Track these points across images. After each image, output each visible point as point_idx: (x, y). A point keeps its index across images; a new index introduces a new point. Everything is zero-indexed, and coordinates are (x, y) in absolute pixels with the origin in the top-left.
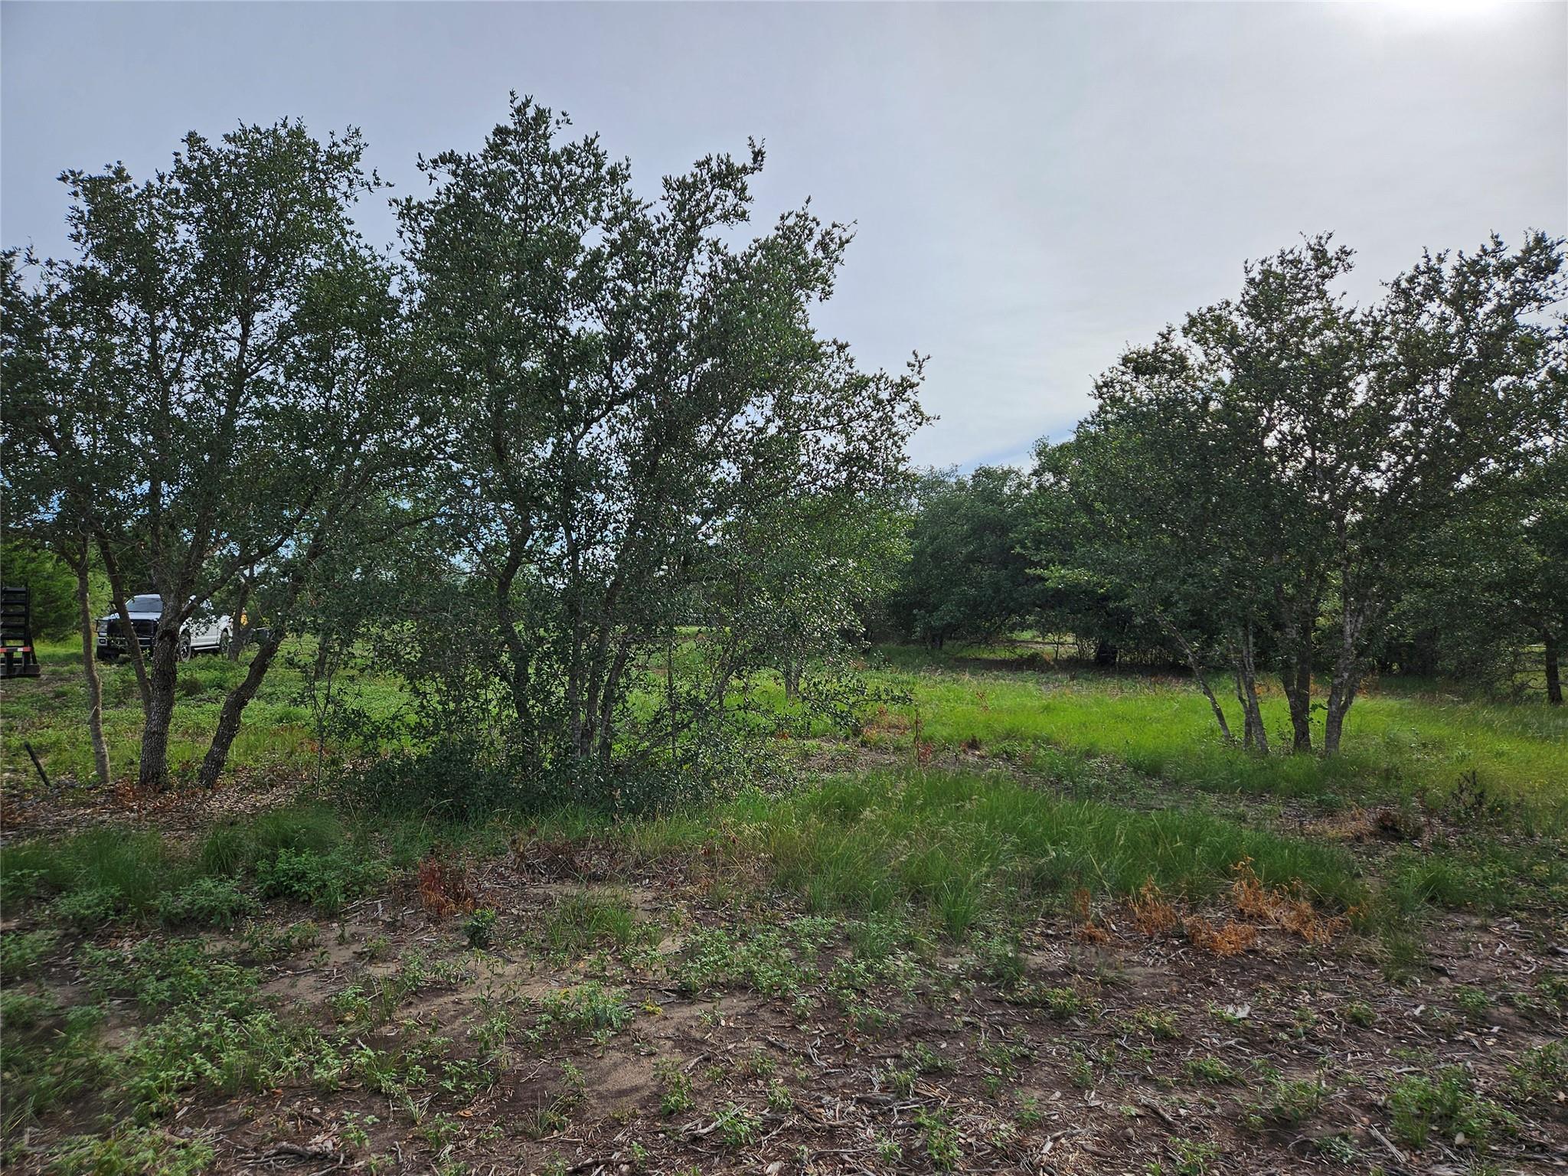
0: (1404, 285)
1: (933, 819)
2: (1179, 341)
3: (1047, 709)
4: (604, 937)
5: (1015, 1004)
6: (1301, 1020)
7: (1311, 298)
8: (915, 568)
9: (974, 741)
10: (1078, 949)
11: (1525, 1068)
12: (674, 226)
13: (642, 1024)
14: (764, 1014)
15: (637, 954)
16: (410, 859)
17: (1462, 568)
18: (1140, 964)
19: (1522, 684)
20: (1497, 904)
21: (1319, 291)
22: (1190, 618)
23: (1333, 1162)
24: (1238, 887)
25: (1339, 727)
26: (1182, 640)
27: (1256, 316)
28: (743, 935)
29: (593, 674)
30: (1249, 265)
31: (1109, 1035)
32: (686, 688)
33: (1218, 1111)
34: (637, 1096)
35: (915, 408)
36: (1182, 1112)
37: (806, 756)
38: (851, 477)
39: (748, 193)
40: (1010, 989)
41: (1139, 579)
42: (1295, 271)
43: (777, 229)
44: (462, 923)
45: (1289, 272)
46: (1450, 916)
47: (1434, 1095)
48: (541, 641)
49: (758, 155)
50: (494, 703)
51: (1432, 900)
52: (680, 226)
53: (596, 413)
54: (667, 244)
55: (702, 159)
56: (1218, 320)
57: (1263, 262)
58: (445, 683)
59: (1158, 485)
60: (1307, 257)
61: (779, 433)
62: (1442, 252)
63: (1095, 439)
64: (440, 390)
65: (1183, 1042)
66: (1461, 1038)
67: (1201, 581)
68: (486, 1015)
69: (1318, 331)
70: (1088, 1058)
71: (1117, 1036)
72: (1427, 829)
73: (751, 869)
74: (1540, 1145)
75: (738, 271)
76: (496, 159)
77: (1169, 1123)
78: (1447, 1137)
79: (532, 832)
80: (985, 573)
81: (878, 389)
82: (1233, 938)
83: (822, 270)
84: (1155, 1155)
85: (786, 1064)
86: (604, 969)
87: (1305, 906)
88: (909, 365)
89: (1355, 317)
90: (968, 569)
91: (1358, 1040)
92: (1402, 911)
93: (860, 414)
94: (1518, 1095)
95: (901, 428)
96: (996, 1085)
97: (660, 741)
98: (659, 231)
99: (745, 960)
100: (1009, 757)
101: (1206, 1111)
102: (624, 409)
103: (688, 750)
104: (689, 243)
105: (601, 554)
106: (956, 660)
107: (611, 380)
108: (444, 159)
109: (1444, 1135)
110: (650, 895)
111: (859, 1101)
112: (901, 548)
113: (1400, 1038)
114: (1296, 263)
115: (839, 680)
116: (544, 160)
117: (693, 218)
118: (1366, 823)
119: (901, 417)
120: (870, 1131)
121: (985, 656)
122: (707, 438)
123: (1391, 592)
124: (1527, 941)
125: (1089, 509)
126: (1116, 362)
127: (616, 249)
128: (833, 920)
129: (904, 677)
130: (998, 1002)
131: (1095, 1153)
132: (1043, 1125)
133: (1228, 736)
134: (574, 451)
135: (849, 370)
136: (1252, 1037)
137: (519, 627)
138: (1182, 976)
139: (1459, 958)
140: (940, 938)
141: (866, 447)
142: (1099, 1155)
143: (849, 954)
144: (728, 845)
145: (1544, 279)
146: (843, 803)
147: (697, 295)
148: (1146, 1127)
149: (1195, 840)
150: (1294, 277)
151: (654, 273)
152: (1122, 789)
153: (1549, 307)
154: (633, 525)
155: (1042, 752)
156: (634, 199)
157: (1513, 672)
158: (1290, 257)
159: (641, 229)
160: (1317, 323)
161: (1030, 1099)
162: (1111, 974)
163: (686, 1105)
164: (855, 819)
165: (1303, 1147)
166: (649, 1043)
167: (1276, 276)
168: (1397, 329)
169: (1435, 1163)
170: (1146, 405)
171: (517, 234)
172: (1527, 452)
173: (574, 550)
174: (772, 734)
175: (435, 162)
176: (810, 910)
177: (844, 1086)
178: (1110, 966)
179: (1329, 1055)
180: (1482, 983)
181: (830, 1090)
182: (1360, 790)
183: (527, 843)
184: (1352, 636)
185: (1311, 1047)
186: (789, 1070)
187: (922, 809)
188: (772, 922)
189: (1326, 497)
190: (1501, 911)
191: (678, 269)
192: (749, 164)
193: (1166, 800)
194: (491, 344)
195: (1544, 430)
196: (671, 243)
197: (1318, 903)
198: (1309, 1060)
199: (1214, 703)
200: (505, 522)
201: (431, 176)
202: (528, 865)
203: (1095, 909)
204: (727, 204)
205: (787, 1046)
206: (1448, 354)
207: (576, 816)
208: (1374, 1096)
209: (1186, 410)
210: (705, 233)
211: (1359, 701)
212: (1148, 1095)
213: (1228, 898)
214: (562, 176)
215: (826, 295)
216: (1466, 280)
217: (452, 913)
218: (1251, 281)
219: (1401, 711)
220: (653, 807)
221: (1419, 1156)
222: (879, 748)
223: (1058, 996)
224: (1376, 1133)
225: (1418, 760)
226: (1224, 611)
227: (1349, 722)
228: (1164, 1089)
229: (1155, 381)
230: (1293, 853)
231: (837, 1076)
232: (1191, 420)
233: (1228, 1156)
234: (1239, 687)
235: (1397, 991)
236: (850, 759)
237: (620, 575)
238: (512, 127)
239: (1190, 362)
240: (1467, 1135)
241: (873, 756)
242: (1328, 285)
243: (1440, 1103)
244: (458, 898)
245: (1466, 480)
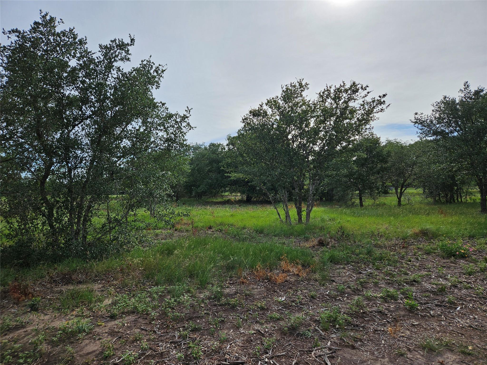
0: (322, 94)
1: (197, 252)
2: (265, 107)
3: (232, 215)
4: (83, 302)
5: (221, 305)
6: (298, 299)
7: (299, 96)
8: (192, 174)
9: (210, 226)
10: (239, 286)
11: (353, 305)
12: (103, 61)
13: (97, 329)
14: (140, 320)
15: (95, 306)
16: (7, 283)
17: (338, 172)
18: (256, 288)
19: (354, 202)
20: (347, 261)
21: (301, 95)
22: (271, 187)
23: (306, 338)
24: (283, 263)
25: (309, 216)
26: (268, 194)
27: (285, 101)
28: (134, 295)
29: (79, 212)
30: (283, 86)
31: (247, 311)
32: (114, 215)
33: (276, 328)
34: (94, 354)
35: (188, 124)
36: (267, 330)
37: (157, 235)
38: (169, 145)
39: (130, 52)
40: (219, 301)
41: (256, 176)
42: (294, 89)
43: (140, 65)
44: (28, 303)
45: (293, 89)
46: (336, 266)
47: (331, 315)
48: (58, 202)
49: (132, 40)
50: (40, 224)
51: (331, 262)
52: (106, 61)
53: (77, 123)
54: (101, 67)
55: (113, 39)
56: (275, 101)
57: (286, 86)
58: (20, 218)
59: (260, 149)
60: (297, 85)
61: (144, 131)
62: (331, 85)
63: (243, 135)
64: (15, 113)
65: (267, 310)
66: (338, 299)
67: (273, 176)
68: (37, 334)
69: (301, 106)
70: (241, 318)
71: (249, 311)
72: (330, 242)
73: (137, 273)
74: (357, 325)
75: (127, 77)
76: (35, 33)
77: (263, 334)
78: (334, 326)
79: (56, 269)
80: (213, 175)
81: (176, 118)
82: (281, 278)
83: (156, 79)
84: (259, 344)
85: (147, 335)
86: (83, 313)
87: (300, 267)
88: (186, 111)
89: (310, 102)
90: (208, 174)
91: (313, 302)
92: (324, 266)
93: (171, 126)
94: (351, 312)
95: (184, 130)
96: (213, 331)
97: (105, 234)
98: (98, 62)
99: (134, 303)
100: (221, 231)
101: (273, 329)
102: (88, 122)
103: (115, 236)
104: (109, 67)
105: (81, 171)
106: (206, 202)
107: (82, 112)
108: (13, 31)
109: (333, 326)
110: (100, 286)
111: (171, 343)
112: (187, 168)
113: (323, 301)
114: (295, 86)
115: (166, 210)
116: (54, 35)
117: (110, 59)
118: (316, 242)
119: (184, 127)
120: (174, 351)
121: (214, 201)
122: (119, 132)
123: (321, 179)
124: (354, 270)
125: (242, 156)
126: (248, 112)
127: (82, 67)
128: (164, 287)
129: (189, 208)
130: (215, 305)
131: (242, 346)
132: (227, 341)
133: (281, 220)
134: (68, 136)
135: (167, 112)
136: (286, 306)
137: (49, 197)
138: (268, 290)
139: (338, 277)
140: (198, 288)
141: (173, 136)
142: (243, 347)
143: (169, 297)
144: (129, 266)
145: (355, 94)
146: (168, 249)
147: (113, 85)
148: (256, 336)
149: (272, 251)
150: (294, 90)
151: (97, 76)
152: (253, 238)
153: (356, 101)
154: (92, 161)
155: (230, 229)
156: (89, 50)
157: (351, 199)
158: (293, 85)
159: (91, 61)
160: (301, 103)
161: (223, 334)
162: (248, 292)
163: (112, 354)
164: (172, 254)
165: (298, 335)
166: (99, 335)
167: (290, 90)
168: (321, 106)
169: (331, 334)
170: (256, 125)
171: (44, 60)
172: (352, 140)
173: (70, 170)
174: (144, 229)
175: (10, 32)
176: (157, 284)
177: (166, 339)
178: (248, 290)
179: (305, 308)
180: (343, 283)
181: (162, 341)
182: (314, 233)
183: (54, 273)
184: (312, 191)
185: (301, 306)
186: (148, 336)
187: (193, 249)
188: (143, 290)
189: (304, 152)
190: (348, 263)
191: (106, 75)
192: (130, 43)
193: (264, 240)
194: (35, 98)
195: (356, 134)
196: (103, 67)
197: (303, 266)
198: (300, 310)
199: (277, 211)
200: (43, 160)
201: (8, 37)
202: (54, 281)
203: (244, 274)
204: (122, 55)
205: (148, 329)
206: (333, 113)
207: (73, 262)
208: (317, 318)
209: (268, 127)
210: (115, 64)
211: (315, 209)
212: (257, 327)
213: (280, 267)
214: (61, 41)
215: (158, 87)
216: (336, 94)
217: (24, 300)
218: (283, 91)
219: (325, 211)
220: (101, 256)
221: (327, 333)
222: (180, 231)
223: (232, 301)
224: (317, 328)
225: (329, 224)
226: (279, 185)
227: (312, 215)
228: (262, 324)
229: (259, 119)
230: (297, 252)
231: (164, 336)
232: (269, 130)
233: (278, 341)
234: (284, 206)
235: (322, 288)
236: (171, 236)
237: (88, 178)
238: (41, 22)
239: (268, 113)
240: (339, 325)
241: (178, 233)
242: (303, 93)
243: (333, 317)
244: (26, 295)
245: (338, 148)
